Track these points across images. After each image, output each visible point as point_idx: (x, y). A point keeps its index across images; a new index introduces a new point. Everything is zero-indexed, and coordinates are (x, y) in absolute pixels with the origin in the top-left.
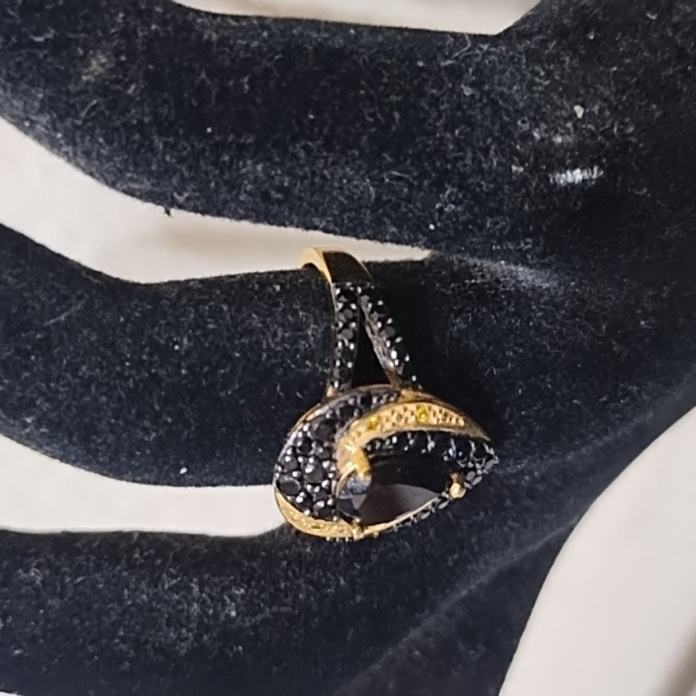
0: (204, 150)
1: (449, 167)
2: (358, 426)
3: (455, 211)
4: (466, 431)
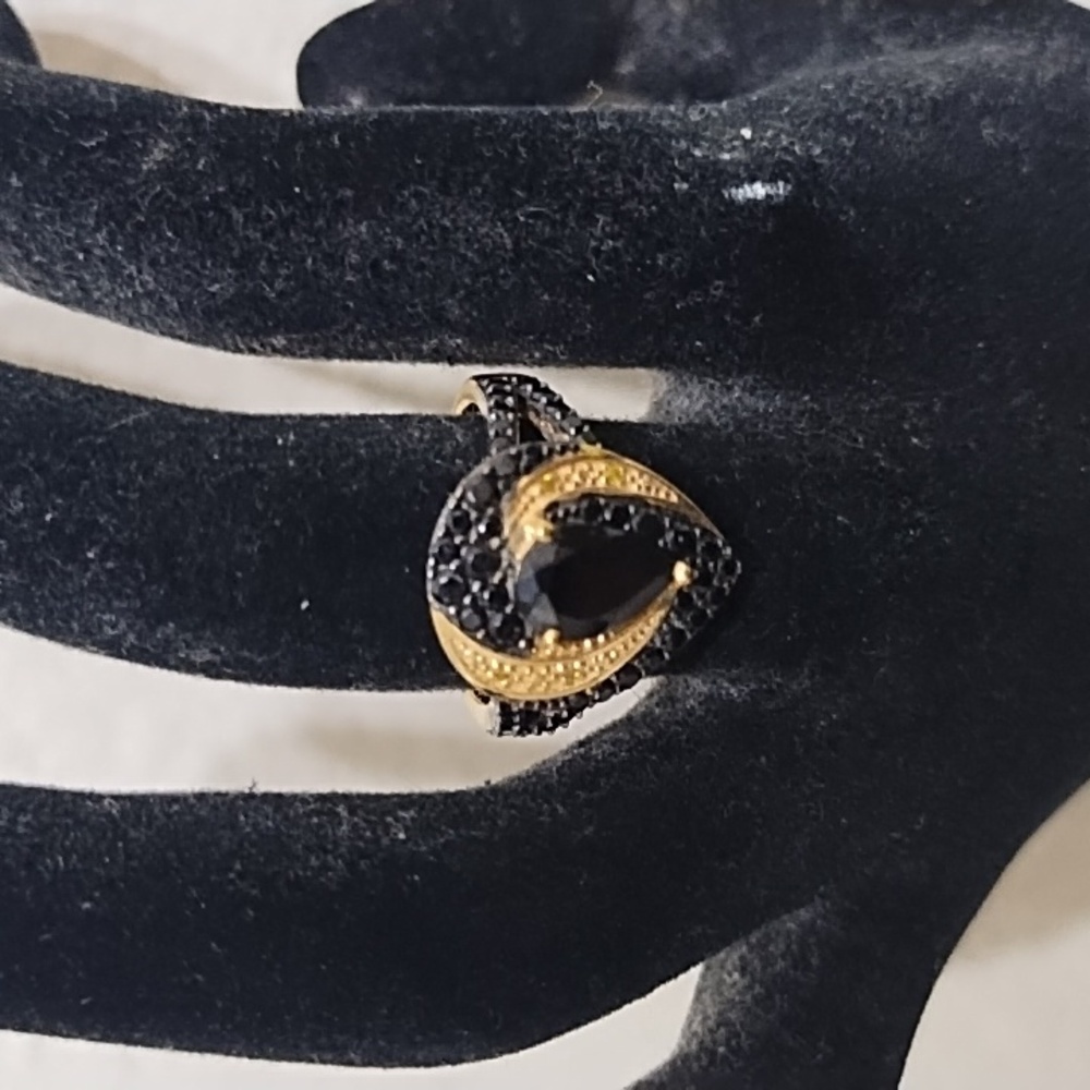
0: (293, 216)
1: (596, 194)
2: (527, 486)
3: (615, 249)
4: (683, 510)
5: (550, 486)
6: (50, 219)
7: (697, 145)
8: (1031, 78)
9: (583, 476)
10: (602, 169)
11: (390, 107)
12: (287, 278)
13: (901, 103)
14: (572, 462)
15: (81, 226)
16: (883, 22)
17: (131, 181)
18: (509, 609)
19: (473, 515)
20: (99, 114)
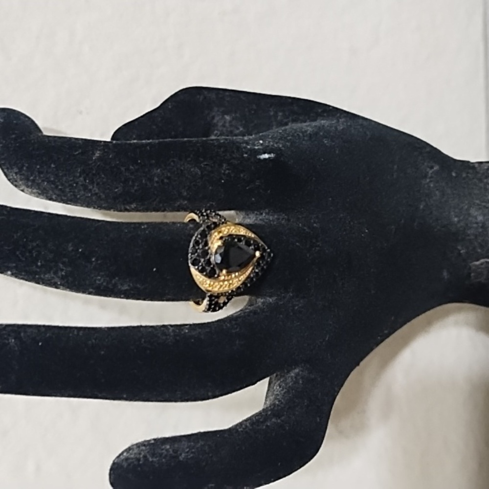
1: (222, 159)
2: (214, 233)
3: (229, 173)
4: (256, 239)
5: (220, 232)
6: (65, 175)
7: (248, 145)
8: (336, 128)
9: (229, 229)
10: (223, 152)
11: (161, 140)
12: (138, 186)
13: (301, 135)
14: (226, 227)
15: (74, 176)
16: (290, 118)
17: (90, 162)
18: (212, 266)
19: (200, 241)
20: (78, 145)
